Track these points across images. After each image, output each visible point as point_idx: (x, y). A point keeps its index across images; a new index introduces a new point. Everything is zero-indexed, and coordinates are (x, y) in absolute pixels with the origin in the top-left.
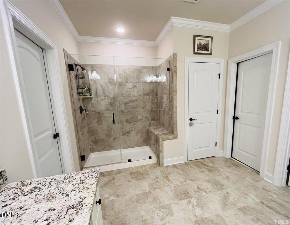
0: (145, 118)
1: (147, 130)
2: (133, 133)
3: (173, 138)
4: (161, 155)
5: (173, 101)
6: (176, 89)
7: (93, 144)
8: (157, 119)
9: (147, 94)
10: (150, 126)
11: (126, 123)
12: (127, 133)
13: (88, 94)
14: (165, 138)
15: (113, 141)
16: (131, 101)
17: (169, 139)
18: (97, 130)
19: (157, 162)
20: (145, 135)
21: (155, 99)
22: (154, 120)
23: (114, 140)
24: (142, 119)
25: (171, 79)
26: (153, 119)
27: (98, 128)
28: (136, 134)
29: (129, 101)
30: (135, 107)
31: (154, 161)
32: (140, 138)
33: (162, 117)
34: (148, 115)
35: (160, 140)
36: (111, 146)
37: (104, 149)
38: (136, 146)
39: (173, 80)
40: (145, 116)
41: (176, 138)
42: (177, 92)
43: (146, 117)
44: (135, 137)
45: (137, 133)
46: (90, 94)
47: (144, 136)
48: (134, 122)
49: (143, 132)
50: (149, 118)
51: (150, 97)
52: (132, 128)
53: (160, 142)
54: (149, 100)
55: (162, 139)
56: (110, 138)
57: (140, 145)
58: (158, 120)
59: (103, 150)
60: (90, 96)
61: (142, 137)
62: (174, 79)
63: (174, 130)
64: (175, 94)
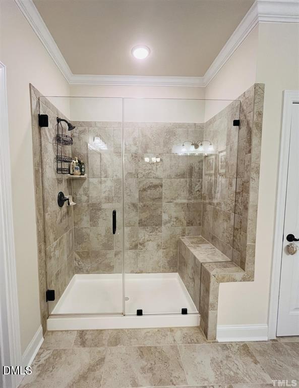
0: (175, 220)
1: (177, 242)
2: (151, 246)
3: (244, 279)
4: (211, 313)
5: (248, 192)
6: (256, 165)
7: (79, 258)
8: (198, 222)
9: (182, 176)
10: (184, 236)
11: (139, 226)
12: (141, 244)
13: (77, 172)
14: (223, 278)
15: (114, 256)
16: (151, 187)
17: (234, 280)
18: (88, 235)
19: (199, 325)
20: (173, 252)
21: (196, 185)
22: (192, 225)
23: (116, 255)
24: (169, 222)
25: (244, 144)
26: (190, 223)
27: (91, 231)
28: (156, 247)
29: (147, 187)
30: (157, 197)
31: (192, 320)
32: (162, 256)
33: (211, 222)
34: (182, 215)
35: (213, 279)
36: (110, 266)
37: (97, 270)
38: (154, 271)
39: (250, 145)
40: (174, 214)
41: (249, 278)
42: (259, 173)
43: (177, 218)
44: (154, 252)
45: (159, 246)
46: (81, 171)
47: (171, 253)
48: (154, 226)
49: (169, 246)
50: (183, 219)
51: (186, 181)
52: (149, 235)
53: (211, 284)
54: (184, 187)
55: (217, 279)
56: (109, 252)
57: (162, 269)
58: (200, 224)
59: (96, 272)
60: (82, 176)
61: (167, 254)
62: (254, 141)
63: (247, 259)
64: (253, 175)
